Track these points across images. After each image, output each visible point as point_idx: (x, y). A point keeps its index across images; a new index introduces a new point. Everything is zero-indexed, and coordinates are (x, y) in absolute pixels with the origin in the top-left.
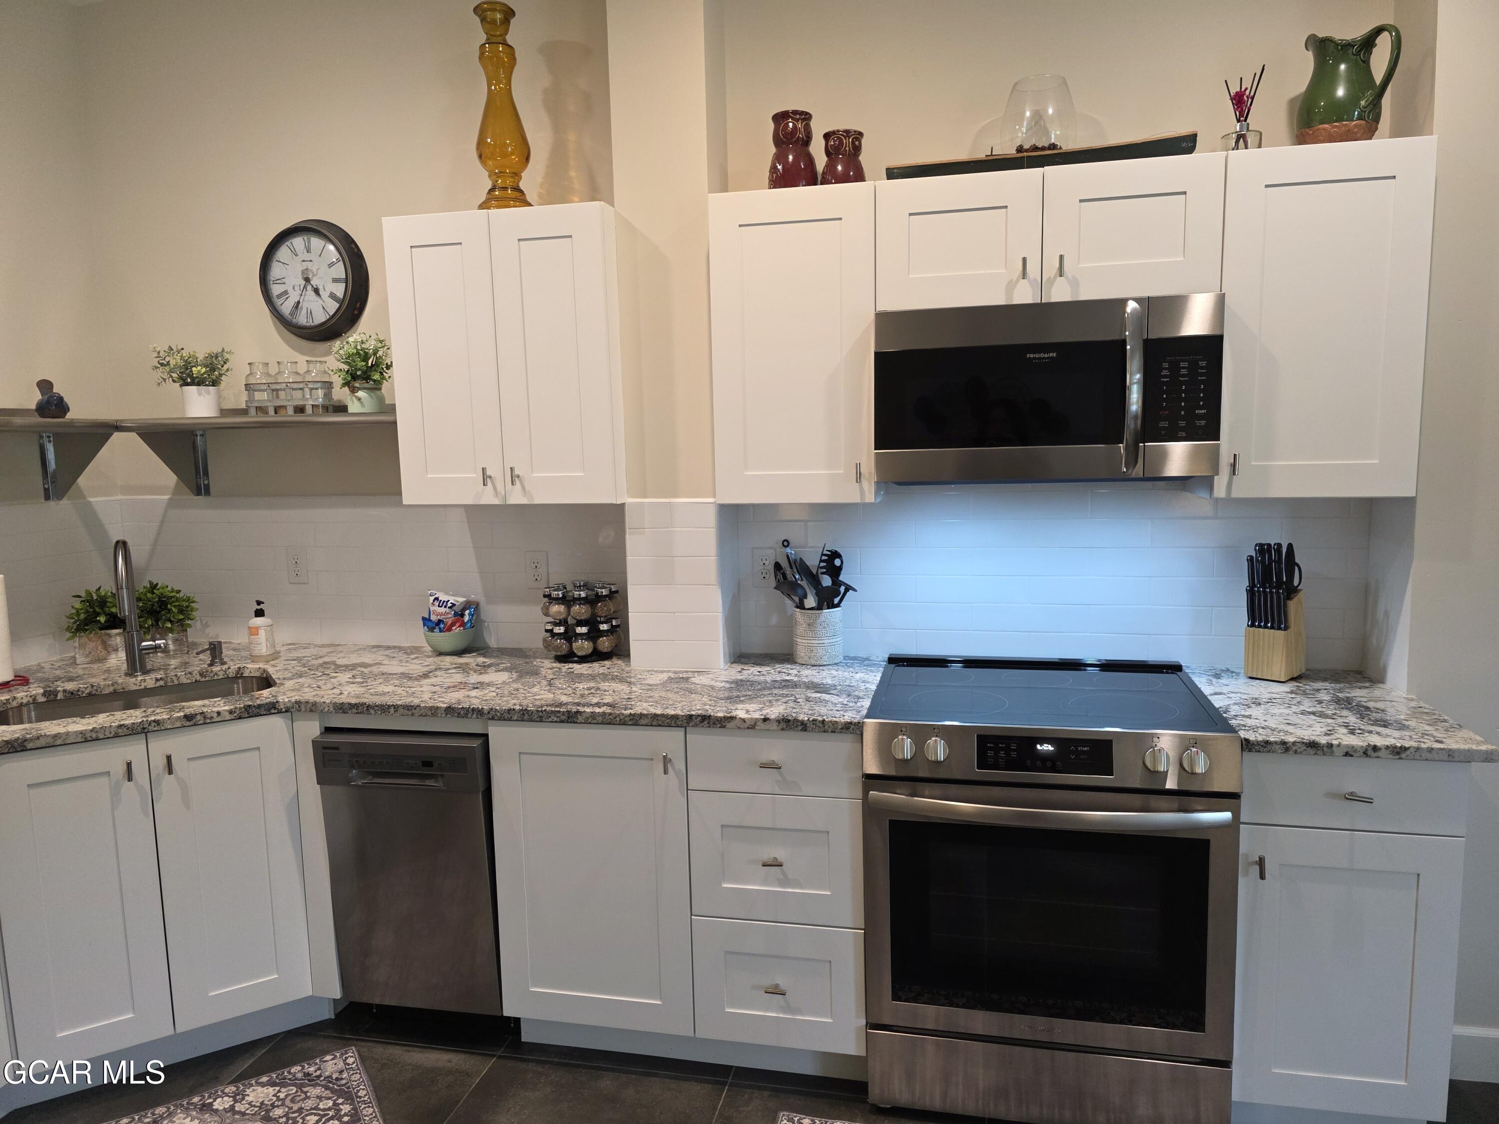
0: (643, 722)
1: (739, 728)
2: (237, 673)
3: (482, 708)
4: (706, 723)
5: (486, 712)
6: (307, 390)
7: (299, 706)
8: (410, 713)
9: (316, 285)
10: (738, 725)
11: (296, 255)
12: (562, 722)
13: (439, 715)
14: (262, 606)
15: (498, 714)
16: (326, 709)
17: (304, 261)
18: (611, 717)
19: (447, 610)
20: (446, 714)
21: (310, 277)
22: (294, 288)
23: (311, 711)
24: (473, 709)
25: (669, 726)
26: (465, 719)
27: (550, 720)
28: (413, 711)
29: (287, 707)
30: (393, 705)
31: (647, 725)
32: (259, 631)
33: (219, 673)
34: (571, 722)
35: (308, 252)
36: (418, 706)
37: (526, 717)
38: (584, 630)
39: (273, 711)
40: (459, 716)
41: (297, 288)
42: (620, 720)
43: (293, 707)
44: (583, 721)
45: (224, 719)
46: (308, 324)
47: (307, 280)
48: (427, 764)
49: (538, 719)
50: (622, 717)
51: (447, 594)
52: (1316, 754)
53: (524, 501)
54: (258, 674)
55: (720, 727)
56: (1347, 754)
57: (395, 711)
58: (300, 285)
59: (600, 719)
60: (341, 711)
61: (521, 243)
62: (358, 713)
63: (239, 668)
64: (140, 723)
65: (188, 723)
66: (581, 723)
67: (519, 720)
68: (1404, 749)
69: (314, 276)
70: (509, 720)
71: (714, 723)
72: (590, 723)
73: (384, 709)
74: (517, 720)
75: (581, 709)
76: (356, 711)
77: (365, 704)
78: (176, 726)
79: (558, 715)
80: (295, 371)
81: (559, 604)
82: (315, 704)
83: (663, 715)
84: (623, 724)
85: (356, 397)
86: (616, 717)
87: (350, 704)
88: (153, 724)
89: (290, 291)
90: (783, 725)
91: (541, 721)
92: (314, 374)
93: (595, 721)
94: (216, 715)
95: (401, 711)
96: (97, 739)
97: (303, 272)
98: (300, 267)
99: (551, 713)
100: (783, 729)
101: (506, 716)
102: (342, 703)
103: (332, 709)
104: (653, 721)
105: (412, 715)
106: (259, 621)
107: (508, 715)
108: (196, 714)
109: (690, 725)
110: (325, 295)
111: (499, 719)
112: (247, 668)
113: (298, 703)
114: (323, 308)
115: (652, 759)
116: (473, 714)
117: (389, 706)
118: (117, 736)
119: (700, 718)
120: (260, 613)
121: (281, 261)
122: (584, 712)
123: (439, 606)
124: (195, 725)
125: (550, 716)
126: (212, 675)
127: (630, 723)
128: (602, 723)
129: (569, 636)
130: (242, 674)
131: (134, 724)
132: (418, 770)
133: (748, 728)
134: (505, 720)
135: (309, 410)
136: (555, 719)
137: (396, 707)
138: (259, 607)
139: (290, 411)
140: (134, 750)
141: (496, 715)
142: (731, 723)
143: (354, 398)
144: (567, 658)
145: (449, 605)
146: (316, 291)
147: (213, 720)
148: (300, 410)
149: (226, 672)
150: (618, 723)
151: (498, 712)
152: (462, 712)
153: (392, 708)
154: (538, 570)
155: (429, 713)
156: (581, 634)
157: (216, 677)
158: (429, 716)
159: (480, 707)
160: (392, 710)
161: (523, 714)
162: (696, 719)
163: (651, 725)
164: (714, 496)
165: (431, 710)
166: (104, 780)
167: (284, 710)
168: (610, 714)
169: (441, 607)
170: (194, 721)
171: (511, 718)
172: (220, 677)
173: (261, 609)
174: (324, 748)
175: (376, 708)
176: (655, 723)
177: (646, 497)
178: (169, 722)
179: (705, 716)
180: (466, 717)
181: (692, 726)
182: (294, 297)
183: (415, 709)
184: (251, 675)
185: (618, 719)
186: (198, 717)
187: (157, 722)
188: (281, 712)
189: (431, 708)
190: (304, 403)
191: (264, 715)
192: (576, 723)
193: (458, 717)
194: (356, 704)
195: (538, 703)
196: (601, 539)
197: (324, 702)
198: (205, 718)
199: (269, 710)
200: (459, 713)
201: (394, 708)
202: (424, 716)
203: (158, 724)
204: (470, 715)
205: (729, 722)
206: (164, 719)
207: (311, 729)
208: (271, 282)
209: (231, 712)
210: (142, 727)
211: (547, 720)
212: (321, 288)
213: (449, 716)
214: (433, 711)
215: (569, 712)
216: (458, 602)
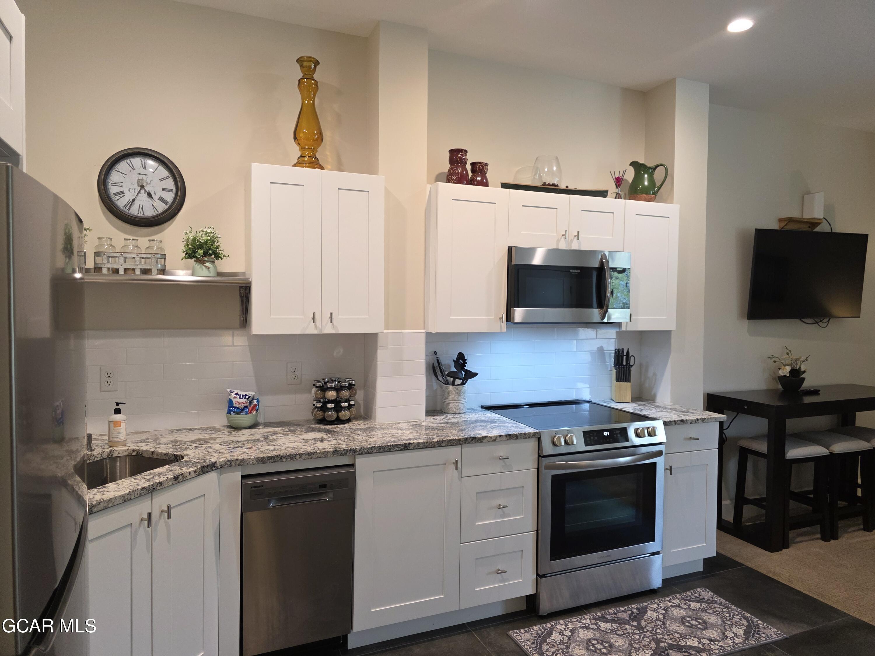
0: (443, 445)
1: (489, 442)
2: (109, 455)
3: (356, 449)
4: (474, 441)
5: (358, 450)
7: (230, 463)
8: (310, 457)
9: (149, 191)
10: (489, 440)
11: (134, 169)
12: (401, 450)
13: (329, 456)
14: (120, 406)
15: (365, 451)
16: (251, 463)
17: (140, 174)
18: (427, 444)
19: (246, 400)
20: (333, 455)
21: (145, 184)
22: (129, 190)
23: (239, 465)
24: (350, 450)
25: (456, 445)
26: (345, 456)
27: (395, 450)
28: (312, 456)
29: (221, 465)
30: (298, 454)
31: (446, 446)
32: (122, 424)
33: (98, 456)
34: (406, 450)
35: (144, 169)
36: (315, 452)
37: (381, 450)
39: (214, 469)
40: (342, 454)
41: (132, 190)
42: (432, 445)
43: (226, 465)
44: (413, 448)
45: (192, 477)
46: (139, 215)
47: (142, 187)
48: (323, 486)
49: (388, 451)
50: (433, 443)
52: (683, 424)
53: (333, 332)
54: (125, 454)
55: (480, 442)
56: (691, 423)
57: (300, 458)
58: (135, 189)
59: (422, 446)
60: (262, 462)
61: (340, 190)
62: (274, 462)
63: (110, 451)
64: (153, 485)
65: (176, 482)
66: (412, 449)
67: (378, 453)
68: (705, 419)
69: (147, 184)
70: (372, 453)
71: (478, 441)
72: (416, 449)
73: (292, 457)
74: (376, 453)
75: (412, 442)
76: (273, 461)
77: (280, 455)
78: (169, 485)
79: (399, 447)
80: (136, 245)
81: (331, 391)
82: (243, 460)
83: (453, 440)
84: (433, 447)
85: (206, 266)
86: (430, 444)
87: (269, 457)
88: (159, 485)
89: (126, 191)
90: (508, 437)
91: (390, 451)
92: (155, 249)
93: (419, 447)
94: (188, 474)
95: (304, 456)
97: (138, 181)
98: (136, 178)
99: (396, 446)
100: (508, 440)
101: (370, 451)
102: (263, 457)
103: (255, 462)
104: (448, 443)
105: (311, 458)
106: (118, 417)
107: (371, 450)
108: (179, 475)
109: (466, 443)
110: (156, 198)
111: (366, 453)
112: (117, 450)
113: (230, 461)
114: (153, 206)
115: (445, 464)
116: (350, 452)
117: (296, 455)
118: (141, 495)
119: (471, 439)
120: (118, 411)
121: (120, 171)
122: (414, 443)
124: (178, 482)
125: (395, 448)
126: (93, 458)
127: (437, 446)
128: (423, 448)
130: (112, 455)
131: (149, 486)
132: (316, 491)
133: (493, 441)
134: (369, 453)
136: (398, 449)
137: (301, 455)
138: (118, 407)
139: (138, 272)
141: (364, 451)
142: (485, 440)
143: (203, 267)
146: (149, 195)
147: (187, 478)
149: (101, 455)
150: (431, 446)
151: (365, 449)
152: (343, 452)
153: (298, 456)
154: (295, 373)
155: (323, 456)
157: (96, 460)
158: (322, 457)
159: (355, 448)
160: (298, 457)
161: (380, 449)
162: (469, 439)
163: (448, 446)
164: (424, 329)
165: (324, 454)
167: (219, 467)
168: (427, 442)
170: (178, 480)
171: (373, 452)
172: (99, 459)
173: (119, 408)
174: (252, 487)
175: (287, 457)
176: (449, 444)
177: (388, 329)
178: (166, 482)
179: (473, 437)
180: (346, 455)
181: (467, 444)
182: (129, 196)
183: (313, 454)
184: (119, 455)
185: (431, 445)
186: (180, 477)
187: (160, 483)
188: (218, 469)
189: (323, 453)
190: (151, 268)
191: (210, 471)
192: (409, 449)
193: (341, 455)
194: (273, 456)
195: (386, 442)
196: (335, 354)
197: (250, 458)
198: (183, 477)
199: (212, 468)
200: (342, 453)
201: (300, 455)
202: (319, 458)
203: (161, 485)
204: (348, 454)
205: (484, 439)
206: (164, 481)
207: (236, 476)
208: (110, 184)
209: (195, 472)
210: (153, 487)
211: (393, 450)
212: (152, 193)
213: (335, 455)
214: (325, 454)
215: (405, 444)
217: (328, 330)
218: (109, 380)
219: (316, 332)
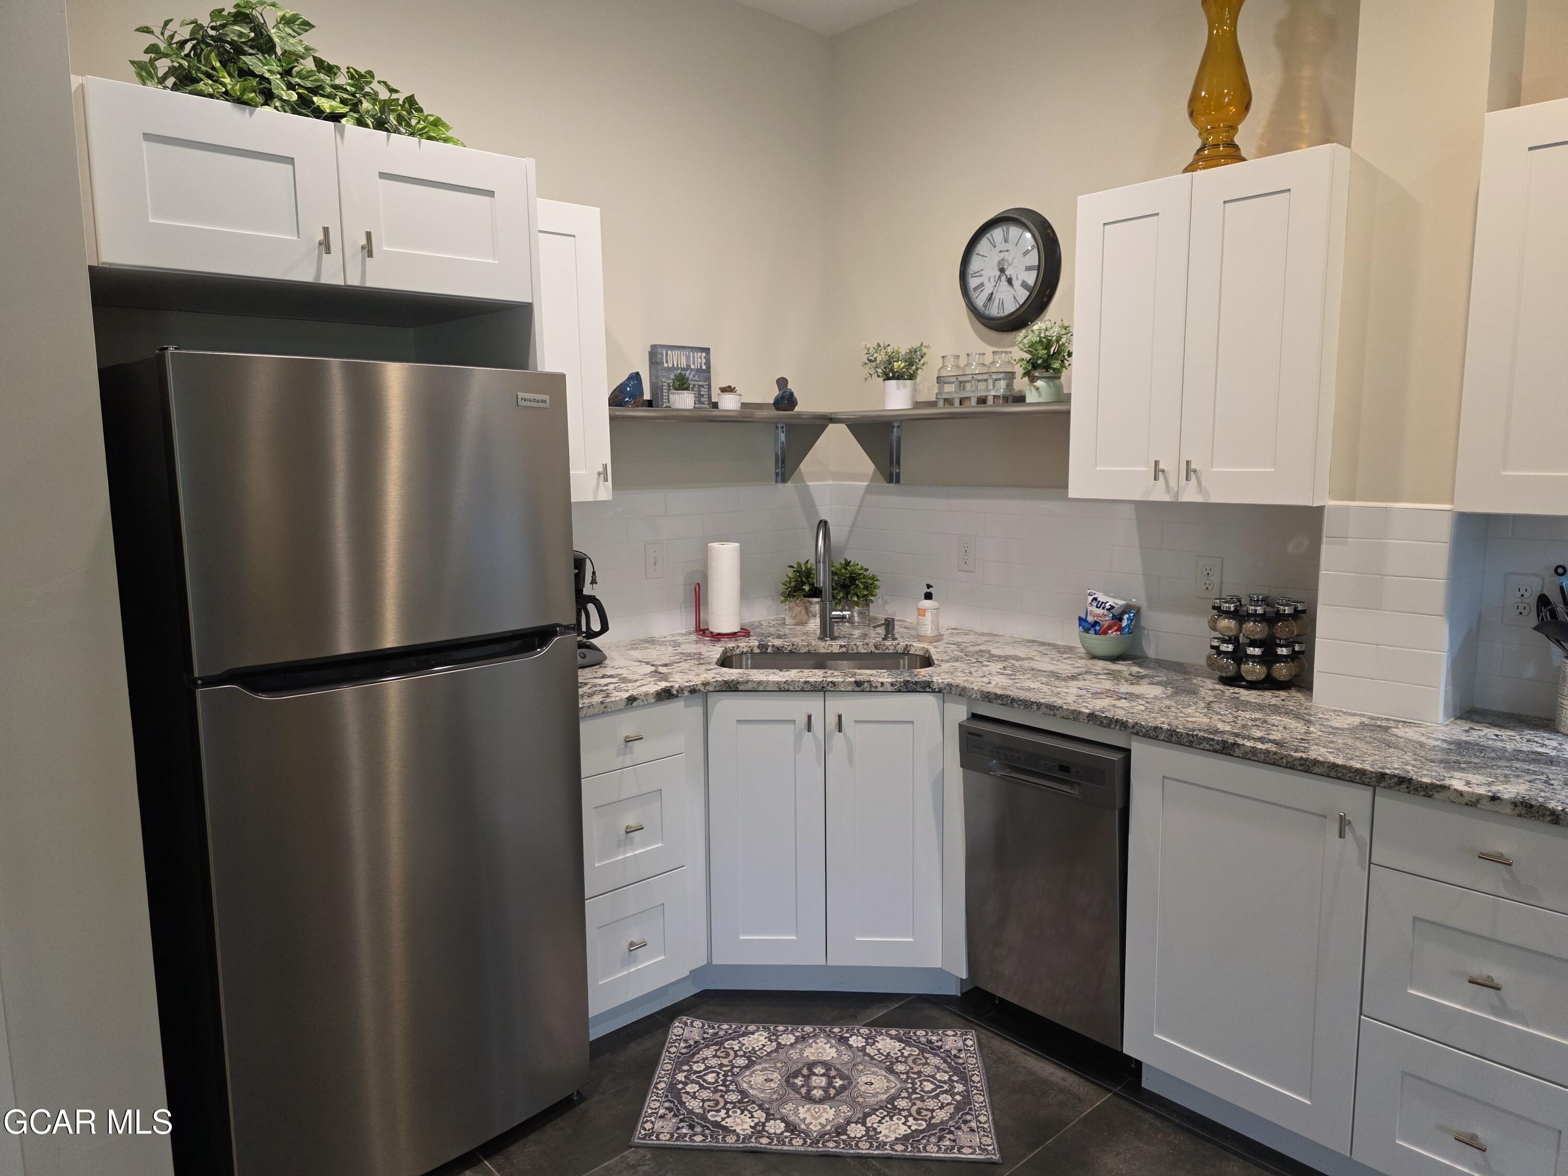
0: (1317, 770)
1: (1453, 802)
2: (905, 649)
3: (1127, 721)
4: (1404, 786)
5: (1130, 725)
6: (990, 381)
7: (950, 689)
8: (1052, 713)
9: (1010, 275)
10: (1452, 798)
11: (995, 246)
12: (1215, 751)
13: (1081, 720)
14: (931, 590)
15: (1144, 730)
16: (974, 696)
17: (1001, 252)
18: (1276, 757)
19: (1105, 612)
20: (1089, 721)
21: (1005, 267)
22: (989, 280)
23: (960, 695)
24: (1117, 721)
25: (1352, 781)
26: (1107, 729)
27: (1201, 747)
28: (1056, 711)
29: (940, 688)
30: (1036, 702)
31: (1322, 775)
32: (926, 613)
33: (890, 647)
34: (1226, 754)
35: (1005, 242)
36: (1060, 707)
37: (1174, 739)
38: (1257, 651)
39: (927, 690)
40: (1101, 724)
41: (992, 280)
42: (1288, 762)
43: (945, 689)
44: (1241, 755)
45: (886, 690)
46: (999, 315)
47: (1002, 270)
48: (1064, 769)
49: (1188, 744)
50: (1290, 759)
51: (1107, 594)
53: (1199, 499)
54: (921, 653)
55: (1424, 796)
57: (1037, 709)
58: (995, 277)
59: (1262, 757)
60: (987, 700)
61: (1227, 205)
62: (1003, 705)
63: (907, 645)
64: (821, 682)
65: (857, 689)
66: (1239, 757)
67: (1166, 741)
69: (1009, 265)
70: (1155, 739)
71: (1416, 790)
72: (1249, 759)
73: (1027, 705)
74: (1163, 740)
75: (1240, 741)
76: (1001, 702)
77: (1010, 696)
78: (848, 689)
79: (1211, 743)
80: (982, 362)
81: (1229, 618)
82: (964, 689)
83: (1344, 767)
84: (1290, 768)
85: (1035, 387)
86: (1282, 758)
87: (996, 694)
88: (830, 685)
89: (986, 283)
90: (1521, 810)
91: (1191, 747)
92: (998, 365)
93: (1255, 758)
94: (880, 685)
95: (1044, 709)
96: (788, 691)
97: (999, 263)
98: (996, 258)
99: (1203, 740)
100: (1518, 816)
101: (1152, 734)
102: (989, 692)
103: (979, 697)
104: (1330, 771)
105: (1054, 715)
106: (928, 603)
107: (1154, 733)
108: (864, 682)
109: (1382, 785)
110: (1017, 284)
111: (1144, 736)
112: (913, 646)
113: (950, 685)
114: (1015, 297)
115: (1325, 817)
116: (1117, 725)
117: (1032, 703)
118: (802, 690)
119: (1396, 779)
120: (928, 596)
121: (981, 253)
122: (1243, 745)
123: (1097, 607)
124: (862, 691)
125: (1202, 743)
126: (884, 648)
127: (1299, 768)
128: (1264, 762)
129: (1239, 656)
130: (909, 651)
131: (816, 682)
132: (1054, 773)
133: (1467, 804)
134: (1150, 737)
135: (990, 401)
136: (1208, 747)
137: (1039, 705)
138: (928, 591)
139: (974, 402)
140: (813, 705)
141: (1141, 731)
142: (1441, 794)
143: (1033, 388)
144: (1234, 680)
145: (1107, 606)
146: (1010, 281)
147: (877, 690)
148: (982, 401)
149: (895, 647)
150: (1284, 765)
151: (1144, 728)
152: (1105, 722)
153: (1035, 705)
154: (1210, 578)
155: (1071, 717)
156: (1253, 657)
157: (887, 651)
158: (1070, 719)
159: (1125, 719)
160: (1035, 707)
161: (1171, 735)
162: (1390, 779)
163: (1328, 776)
164: (1452, 503)
165: (1073, 714)
166: (790, 727)
167: (937, 690)
168: (1275, 753)
169: (1099, 608)
170: (862, 687)
171: (1157, 736)
172: (891, 651)
173: (930, 592)
174: (970, 733)
175: (1020, 702)
176: (1333, 774)
177: (1353, 499)
178: (842, 684)
179: (1403, 778)
180: (1109, 727)
181: (1384, 787)
182: (988, 289)
183: (1057, 710)
184: (916, 653)
185: (1284, 761)
186: (866, 685)
187: (833, 683)
188: (934, 692)
189: (1073, 712)
190: (986, 394)
191: (920, 692)
192: (1232, 755)
193: (1100, 726)
194: (1001, 695)
195: (1190, 726)
196: (1290, 549)
197: (973, 689)
198: (871, 686)
199: (924, 688)
200: (1102, 722)
201: (1037, 705)
202: (1065, 718)
203: (834, 686)
204: (1113, 726)
205: (1438, 792)
206: (839, 682)
207: (959, 712)
208: (970, 276)
209: (892, 684)
210: (822, 685)
211: (1197, 746)
212: (1014, 278)
213: (1091, 722)
214: (1075, 716)
215: (1224, 742)
216: (1117, 604)
217: (1191, 495)
218: (966, 555)
219: (1167, 498)
